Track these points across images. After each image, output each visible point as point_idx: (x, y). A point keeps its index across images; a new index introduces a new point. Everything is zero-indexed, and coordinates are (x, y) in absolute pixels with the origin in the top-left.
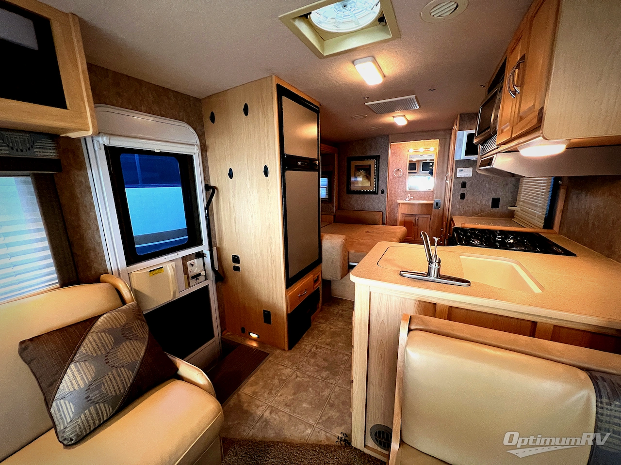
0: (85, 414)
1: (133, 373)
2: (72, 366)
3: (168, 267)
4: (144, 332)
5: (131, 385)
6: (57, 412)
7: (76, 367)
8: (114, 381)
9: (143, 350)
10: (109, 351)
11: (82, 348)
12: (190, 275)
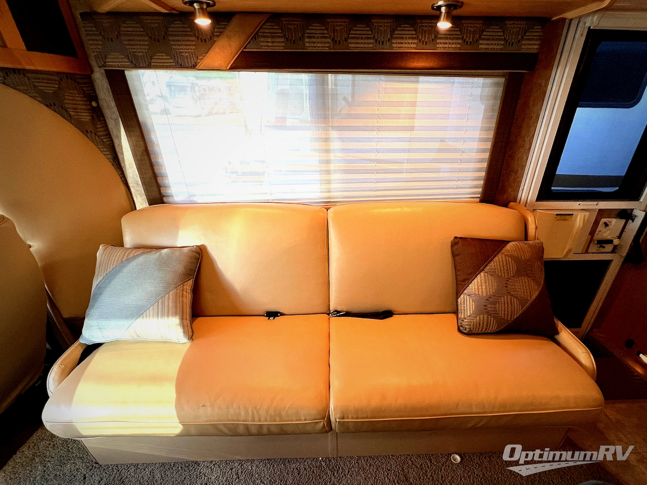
0: (480, 318)
1: (522, 308)
2: (482, 274)
3: (579, 217)
4: (541, 276)
5: (517, 318)
6: (462, 303)
7: (485, 275)
8: (506, 305)
9: (536, 293)
10: (510, 277)
11: (493, 263)
12: (597, 236)
